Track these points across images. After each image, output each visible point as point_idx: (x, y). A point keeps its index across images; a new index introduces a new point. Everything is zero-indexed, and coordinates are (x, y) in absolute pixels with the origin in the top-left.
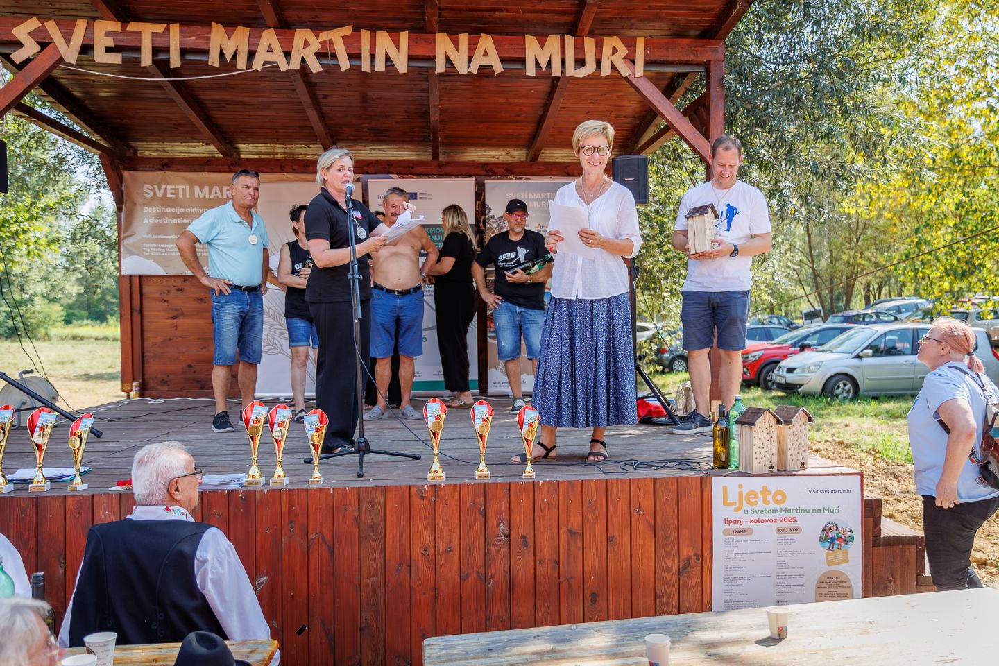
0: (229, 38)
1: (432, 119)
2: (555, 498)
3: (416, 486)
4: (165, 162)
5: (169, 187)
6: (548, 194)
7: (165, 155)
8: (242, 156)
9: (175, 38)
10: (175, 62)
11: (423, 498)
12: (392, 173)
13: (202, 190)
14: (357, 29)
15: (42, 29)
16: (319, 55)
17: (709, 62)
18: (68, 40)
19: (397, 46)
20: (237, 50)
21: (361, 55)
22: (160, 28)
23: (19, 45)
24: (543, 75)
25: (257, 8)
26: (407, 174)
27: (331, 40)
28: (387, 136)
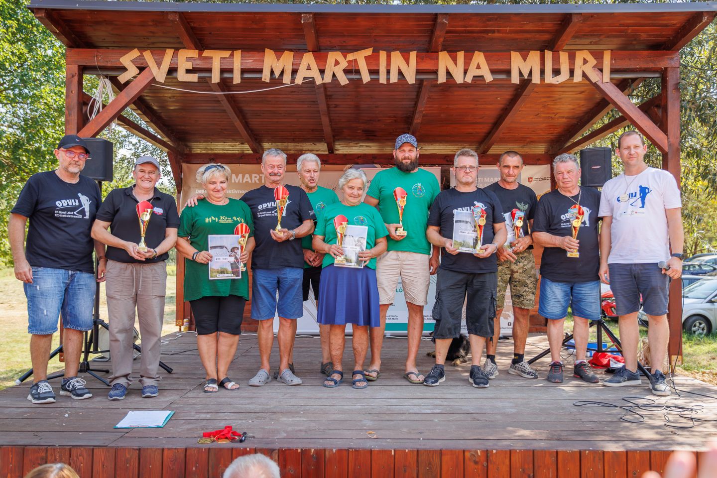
0: (278, 60)
1: (415, 122)
2: (600, 467)
3: (469, 451)
4: (212, 157)
7: (210, 152)
9: (238, 61)
10: (237, 79)
11: (476, 463)
12: (376, 164)
13: (237, 177)
14: (376, 51)
15: (141, 57)
16: (346, 71)
17: (666, 69)
18: (159, 65)
19: (408, 63)
20: (283, 69)
21: (379, 70)
22: (226, 54)
23: (124, 69)
24: (525, 83)
25: (303, 36)
26: (387, 164)
27: (356, 60)
28: (375, 136)
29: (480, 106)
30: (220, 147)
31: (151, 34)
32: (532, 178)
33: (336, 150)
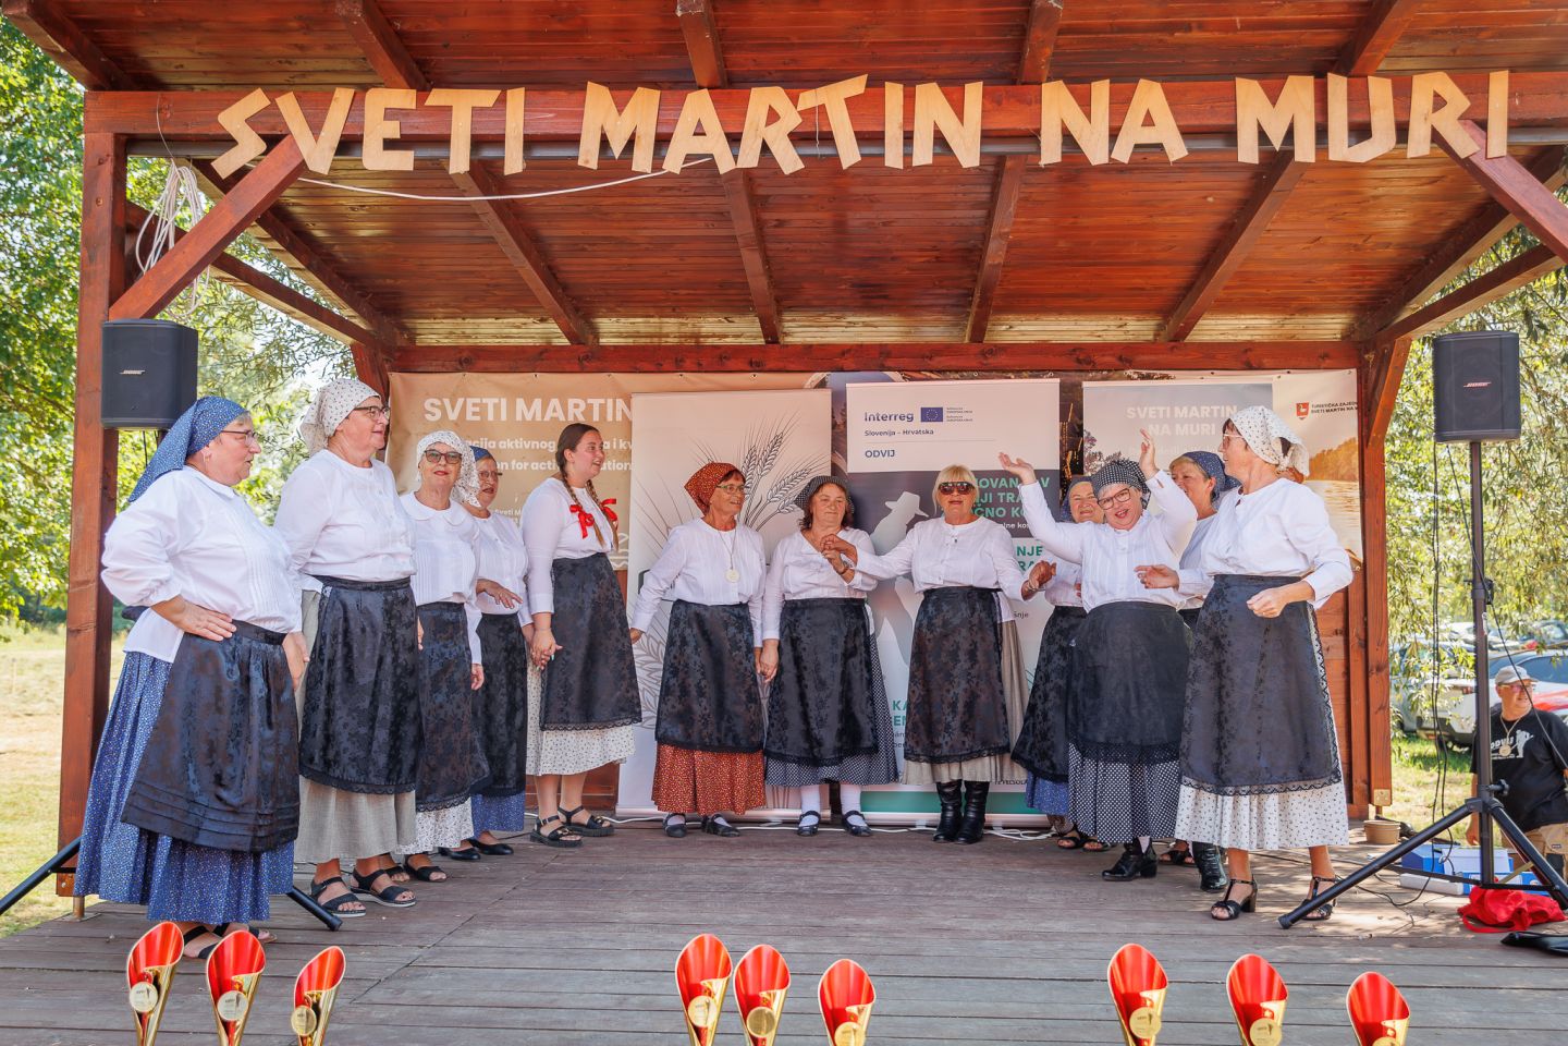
0: (620, 111)
1: (989, 261)
4: (465, 355)
5: (470, 401)
6: (1215, 408)
7: (463, 342)
8: (603, 341)
9: (517, 115)
10: (514, 163)
12: (889, 370)
13: (529, 406)
14: (875, 83)
15: (272, 111)
16: (797, 138)
18: (316, 128)
19: (959, 111)
20: (633, 135)
21: (883, 133)
22: (487, 98)
23: (228, 142)
24: (1276, 161)
25: (681, 49)
26: (919, 371)
27: (822, 107)
28: (885, 297)
29: (1159, 220)
30: (489, 330)
31: (298, 52)
32: (1306, 405)
33: (786, 334)
